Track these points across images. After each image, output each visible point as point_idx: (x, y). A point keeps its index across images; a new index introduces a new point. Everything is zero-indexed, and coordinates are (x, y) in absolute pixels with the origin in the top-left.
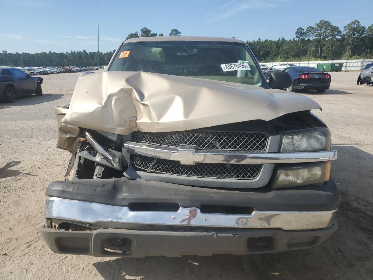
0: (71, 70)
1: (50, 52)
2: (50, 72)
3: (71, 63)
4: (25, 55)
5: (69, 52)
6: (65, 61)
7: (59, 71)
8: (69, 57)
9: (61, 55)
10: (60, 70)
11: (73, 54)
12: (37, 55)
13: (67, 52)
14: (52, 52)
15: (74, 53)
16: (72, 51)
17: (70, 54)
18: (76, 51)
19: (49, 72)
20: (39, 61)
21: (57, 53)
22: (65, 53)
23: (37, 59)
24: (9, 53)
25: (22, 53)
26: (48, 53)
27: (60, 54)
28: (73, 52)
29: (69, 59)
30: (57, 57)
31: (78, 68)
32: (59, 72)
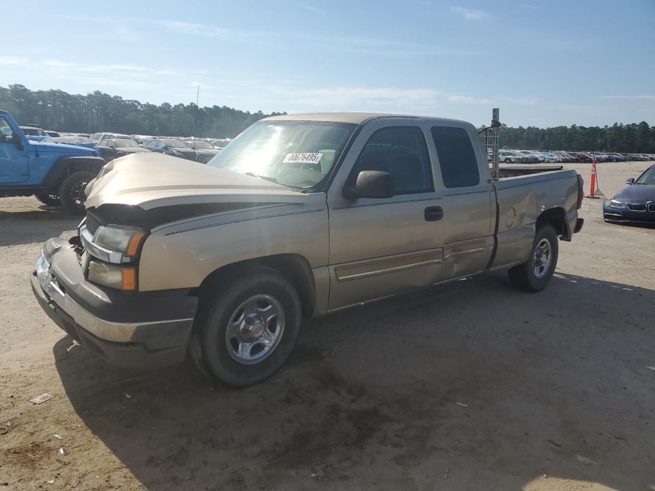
0: (588, 158)
1: (574, 127)
2: (543, 159)
3: (608, 145)
4: (532, 130)
5: (611, 125)
6: (599, 141)
7: (561, 158)
8: (608, 134)
9: (595, 131)
10: (563, 158)
11: (617, 129)
12: (550, 131)
13: (606, 126)
14: (578, 125)
15: (620, 127)
16: (617, 123)
17: (610, 129)
18: (625, 124)
19: (540, 159)
20: (551, 141)
21: (587, 127)
22: (602, 126)
23: (549, 138)
24: (509, 127)
25: (527, 127)
26: (569, 127)
27: (591, 128)
28: (619, 125)
29: (606, 139)
30: (584, 135)
31: (605, 156)
32: (561, 160)
